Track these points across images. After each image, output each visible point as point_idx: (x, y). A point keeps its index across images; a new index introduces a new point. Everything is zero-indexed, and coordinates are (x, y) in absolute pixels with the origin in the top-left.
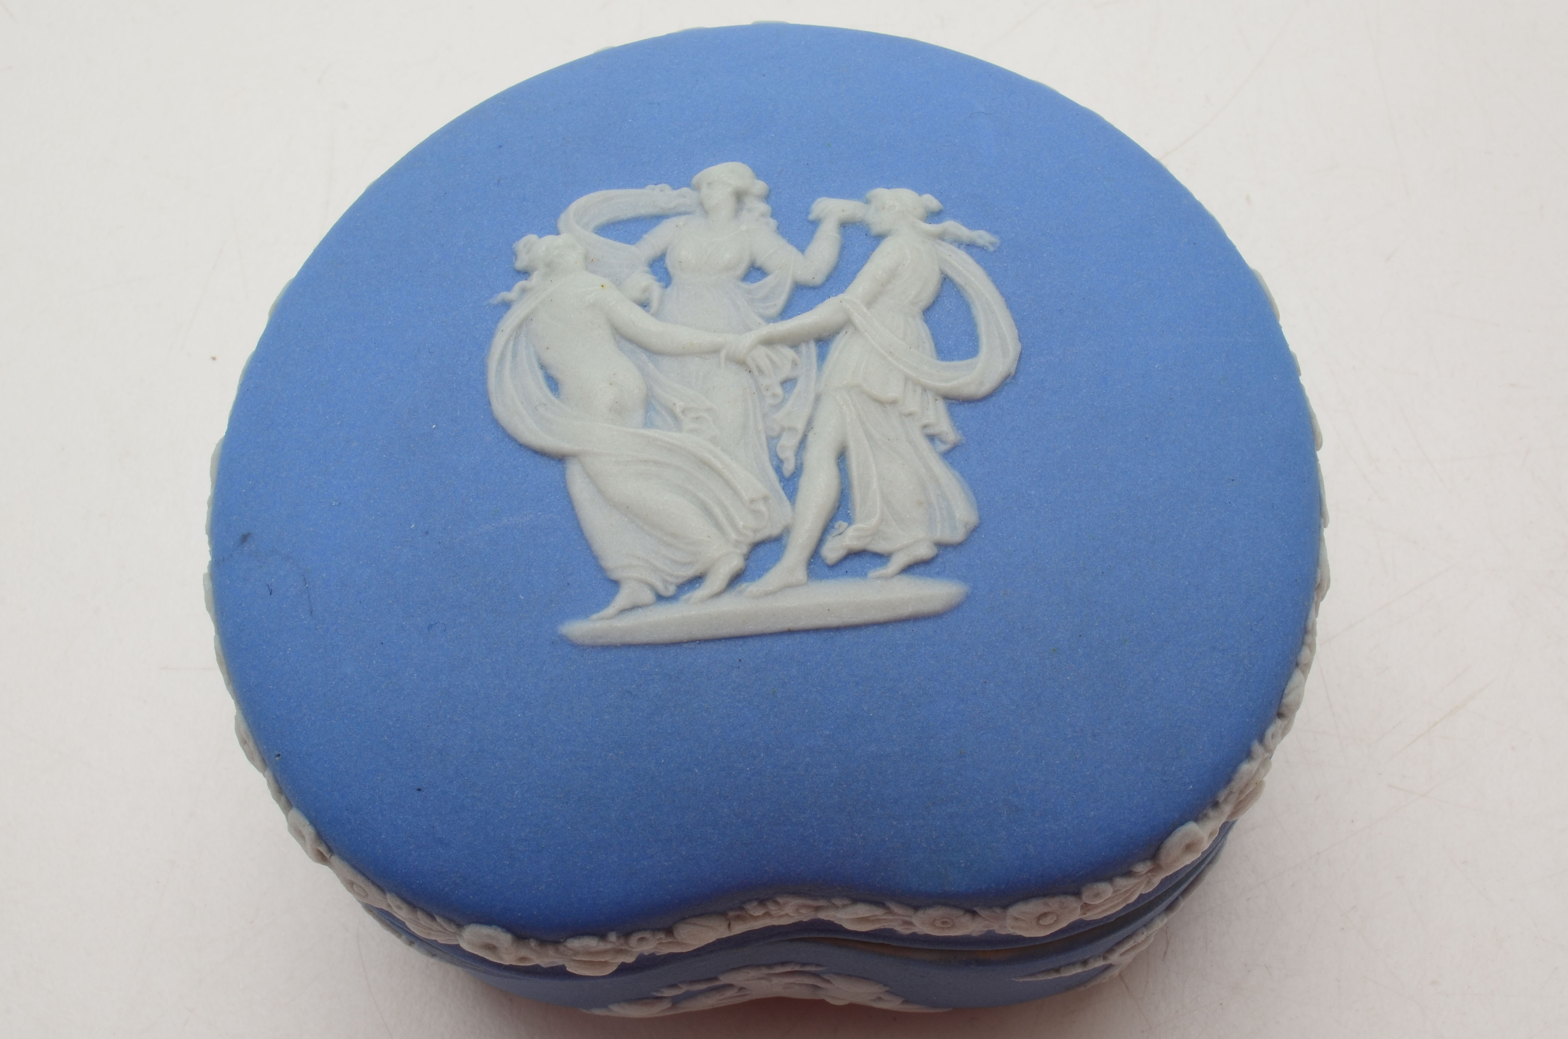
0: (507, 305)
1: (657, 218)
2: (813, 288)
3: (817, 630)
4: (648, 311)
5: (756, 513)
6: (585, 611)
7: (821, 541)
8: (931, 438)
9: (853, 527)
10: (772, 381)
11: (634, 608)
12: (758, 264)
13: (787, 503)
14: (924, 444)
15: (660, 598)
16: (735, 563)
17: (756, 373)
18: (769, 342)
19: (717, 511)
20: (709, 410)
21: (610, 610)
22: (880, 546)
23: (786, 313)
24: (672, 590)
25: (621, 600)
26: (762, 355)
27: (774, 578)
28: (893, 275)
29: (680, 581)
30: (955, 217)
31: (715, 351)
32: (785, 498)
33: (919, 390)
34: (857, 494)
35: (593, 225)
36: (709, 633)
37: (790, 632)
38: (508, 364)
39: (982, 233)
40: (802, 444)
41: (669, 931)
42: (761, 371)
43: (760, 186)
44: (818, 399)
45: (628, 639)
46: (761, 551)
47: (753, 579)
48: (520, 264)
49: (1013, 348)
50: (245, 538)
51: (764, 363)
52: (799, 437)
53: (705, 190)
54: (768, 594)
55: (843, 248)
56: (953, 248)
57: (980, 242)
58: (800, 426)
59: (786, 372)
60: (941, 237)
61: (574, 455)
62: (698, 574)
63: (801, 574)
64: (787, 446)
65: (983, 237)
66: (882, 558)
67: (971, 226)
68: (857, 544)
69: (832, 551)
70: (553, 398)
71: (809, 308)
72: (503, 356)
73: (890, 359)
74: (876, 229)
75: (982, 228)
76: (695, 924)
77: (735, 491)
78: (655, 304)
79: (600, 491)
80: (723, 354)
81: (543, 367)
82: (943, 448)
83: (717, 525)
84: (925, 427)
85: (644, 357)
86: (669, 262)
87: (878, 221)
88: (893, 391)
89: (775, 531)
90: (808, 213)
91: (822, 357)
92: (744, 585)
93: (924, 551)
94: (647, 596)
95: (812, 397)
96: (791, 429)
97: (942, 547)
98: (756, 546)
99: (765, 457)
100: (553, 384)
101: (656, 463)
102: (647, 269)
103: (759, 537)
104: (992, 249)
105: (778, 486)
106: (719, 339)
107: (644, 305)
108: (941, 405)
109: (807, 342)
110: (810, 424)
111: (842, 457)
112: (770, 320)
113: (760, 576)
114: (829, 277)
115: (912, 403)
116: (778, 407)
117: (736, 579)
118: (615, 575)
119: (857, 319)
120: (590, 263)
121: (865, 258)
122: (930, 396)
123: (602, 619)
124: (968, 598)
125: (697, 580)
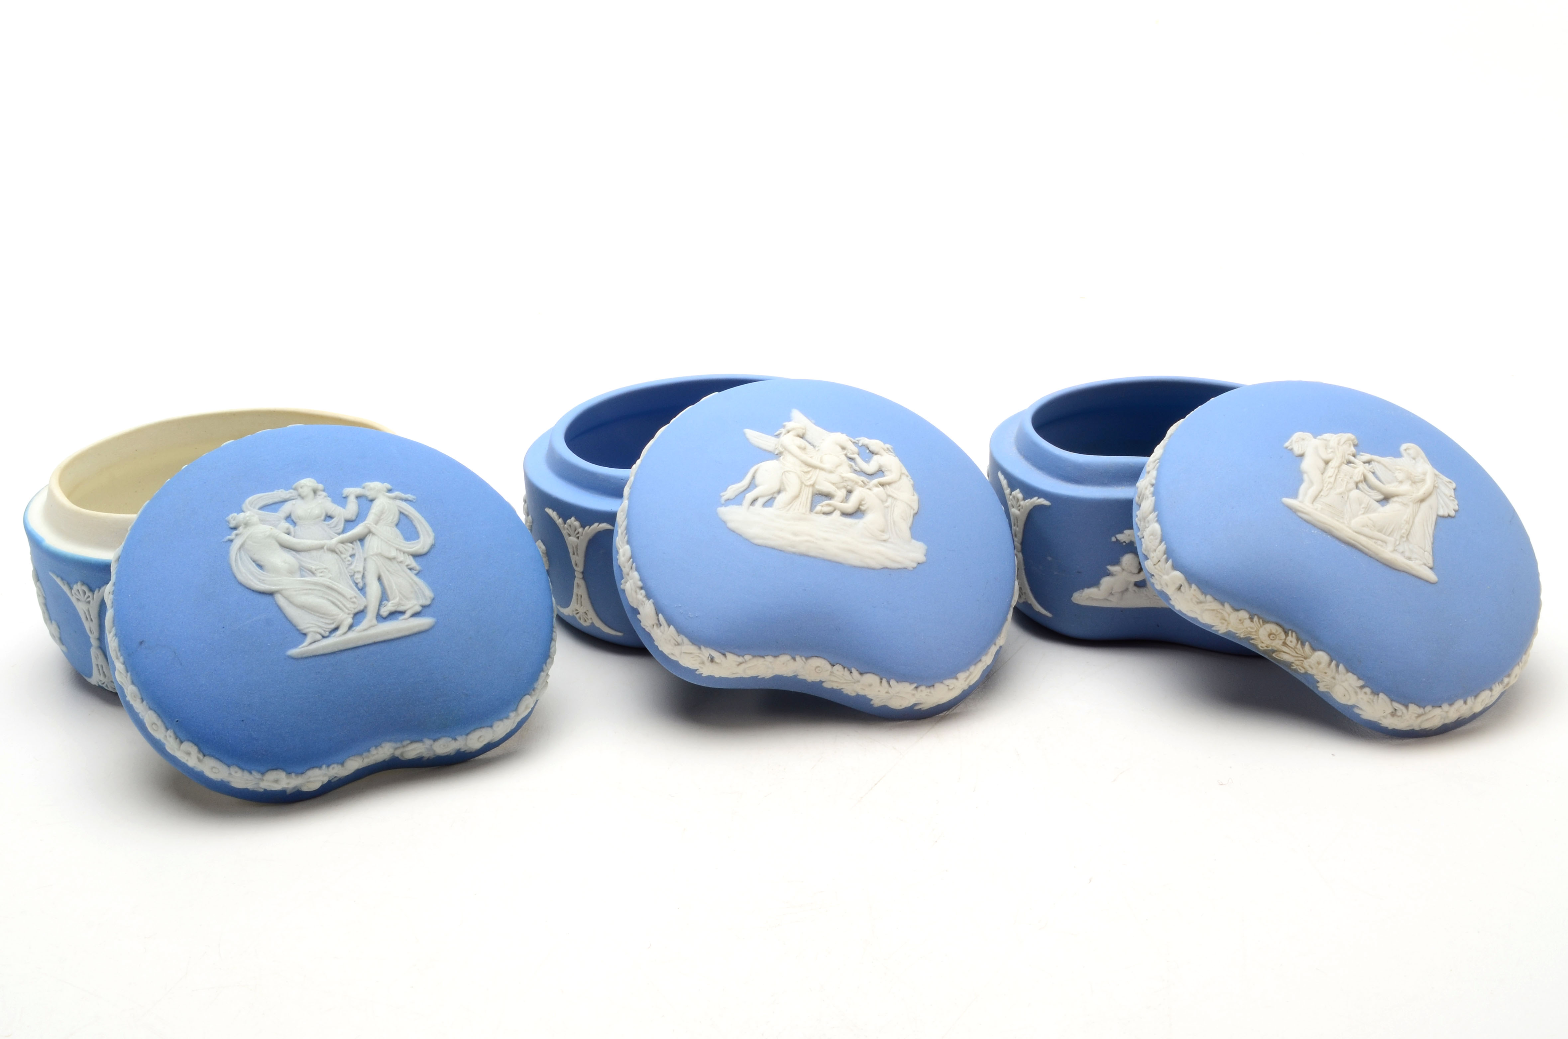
0: (231, 541)
1: (284, 501)
2: (352, 521)
3: (384, 641)
4: (291, 536)
5: (354, 603)
6: (296, 646)
7: (379, 610)
8: (410, 569)
9: (390, 602)
10: (346, 556)
11: (315, 642)
12: (329, 514)
13: (363, 597)
14: (409, 571)
15: (324, 637)
16: (349, 620)
17: (340, 553)
18: (343, 542)
19: (338, 603)
20: (325, 569)
21: (304, 644)
22: (401, 609)
23: (343, 532)
24: (327, 634)
25: (309, 640)
26: (341, 547)
27: (365, 624)
28: (382, 512)
29: (330, 630)
30: (397, 491)
31: (322, 548)
32: (362, 596)
33: (402, 553)
34: (389, 592)
35: (258, 506)
36: (345, 647)
37: (375, 643)
38: (239, 562)
39: (409, 495)
40: (363, 577)
41: (342, 764)
42: (341, 553)
43: (321, 486)
44: (365, 559)
45: (315, 653)
46: (358, 616)
47: (357, 626)
48: (232, 525)
49: (432, 535)
50: (141, 643)
51: (342, 549)
52: (362, 574)
53: (300, 490)
54: (365, 630)
55: (359, 506)
56: (400, 501)
57: (410, 499)
58: (361, 569)
59: (351, 552)
60: (396, 498)
61: (277, 592)
62: (336, 627)
63: (375, 622)
64: (358, 577)
65: (410, 496)
66: (402, 613)
67: (405, 493)
68: (393, 609)
69: (384, 612)
70: (262, 572)
71: (352, 528)
72: (236, 560)
73: (390, 543)
74: (370, 497)
75: (409, 494)
76: (352, 760)
77: (343, 596)
78: (293, 533)
79: (291, 602)
80: (325, 548)
81: (254, 561)
82: (416, 572)
83: (339, 607)
84: (407, 566)
85: (294, 553)
86: (293, 517)
87: (370, 494)
88: (393, 553)
89: (361, 608)
90: (342, 494)
91: (362, 545)
92: (354, 628)
93: (418, 609)
94: (319, 637)
95: (363, 560)
96: (358, 572)
97: (424, 607)
98: (356, 614)
99: (351, 583)
100: (260, 566)
101: (310, 589)
102: (285, 521)
103: (356, 611)
104: (414, 501)
105: (358, 592)
106: (322, 542)
107: (289, 534)
108: (411, 558)
109: (356, 541)
110: (364, 568)
111: (379, 579)
112: (339, 534)
113: (359, 625)
114: (357, 517)
115: (401, 557)
116: (350, 565)
117: (351, 627)
118: (304, 631)
119: (373, 530)
120: (262, 521)
121: (369, 509)
122: (406, 555)
123: (304, 647)
124: (436, 623)
125: (336, 629)
